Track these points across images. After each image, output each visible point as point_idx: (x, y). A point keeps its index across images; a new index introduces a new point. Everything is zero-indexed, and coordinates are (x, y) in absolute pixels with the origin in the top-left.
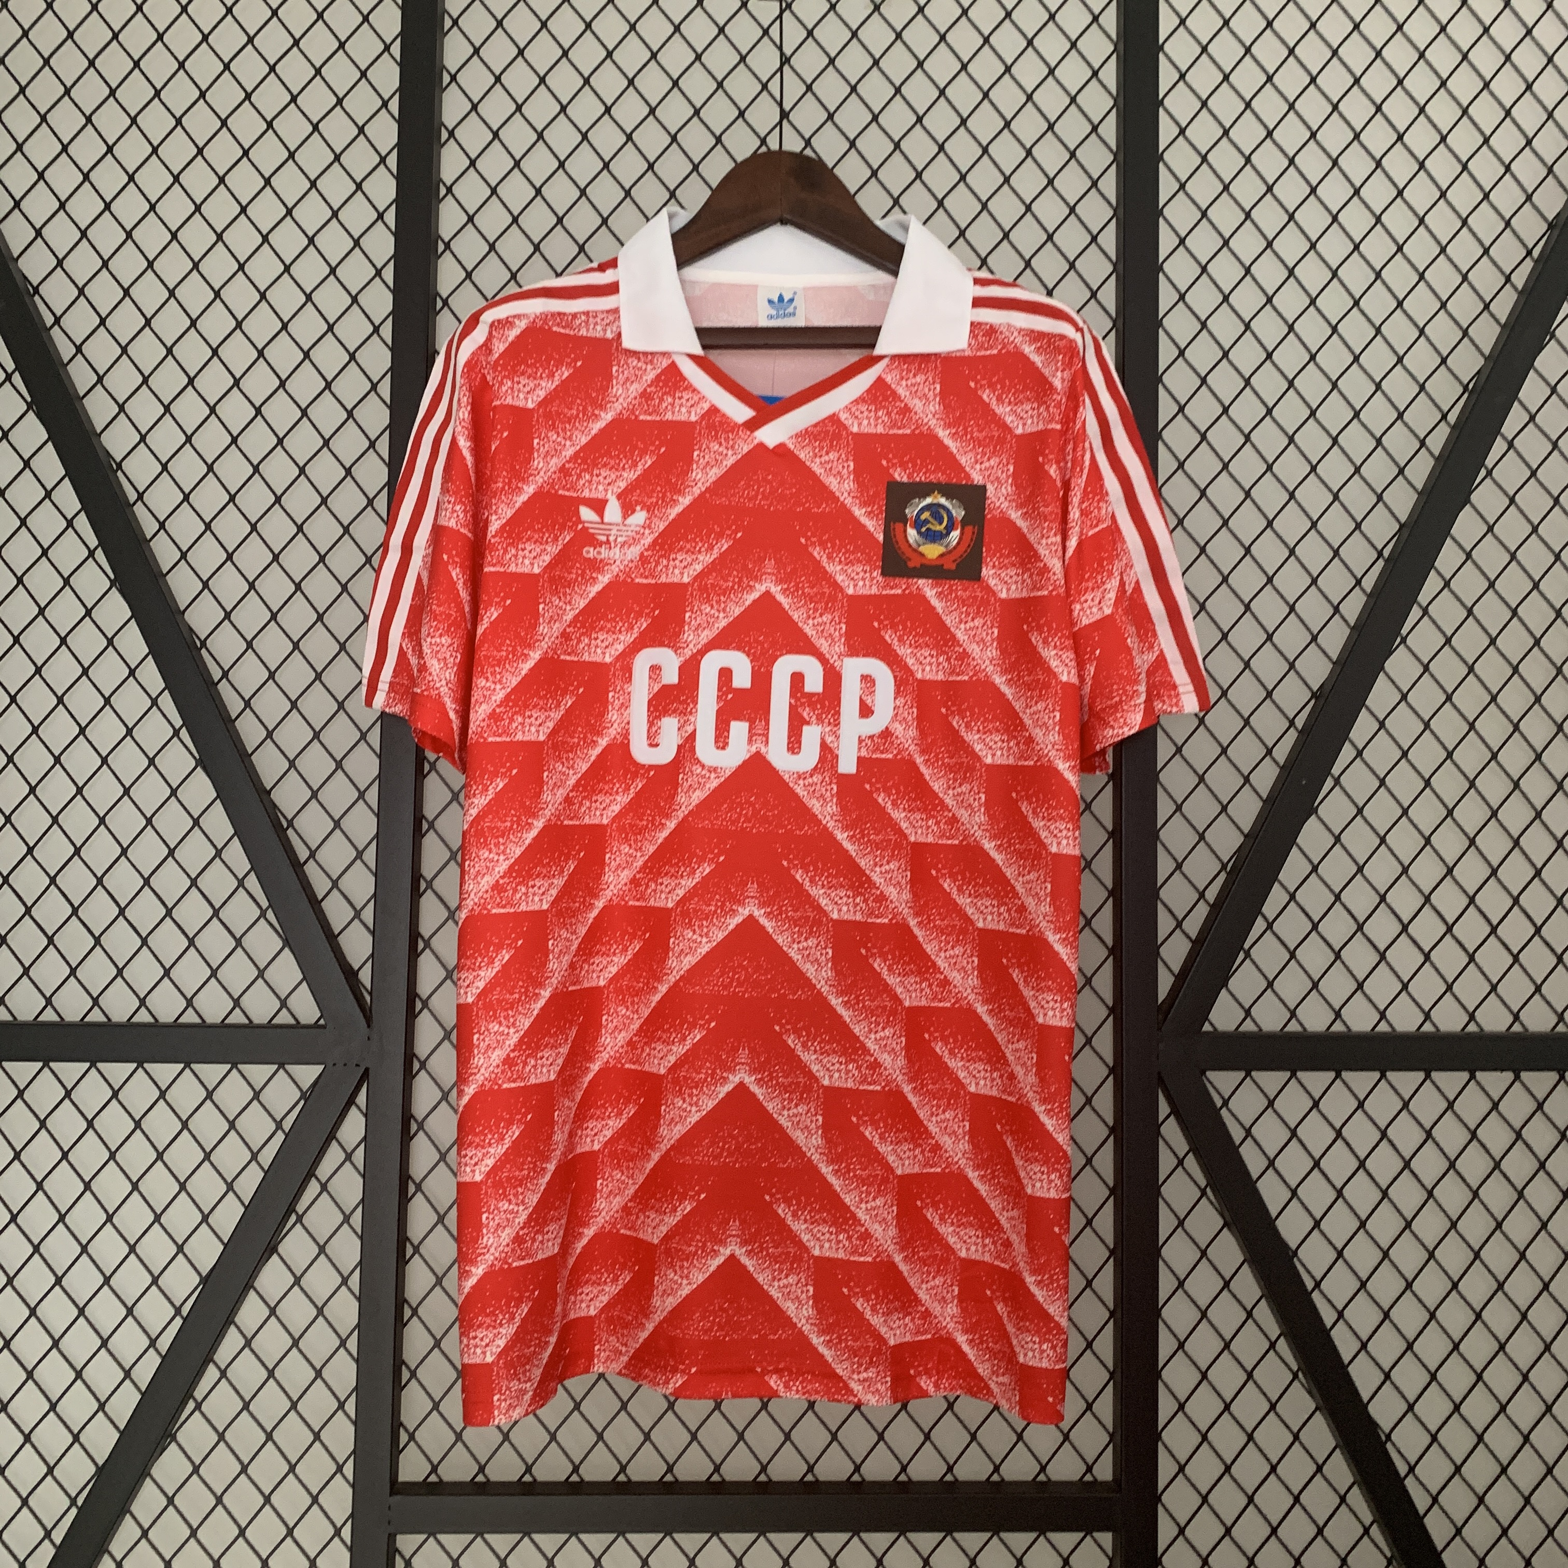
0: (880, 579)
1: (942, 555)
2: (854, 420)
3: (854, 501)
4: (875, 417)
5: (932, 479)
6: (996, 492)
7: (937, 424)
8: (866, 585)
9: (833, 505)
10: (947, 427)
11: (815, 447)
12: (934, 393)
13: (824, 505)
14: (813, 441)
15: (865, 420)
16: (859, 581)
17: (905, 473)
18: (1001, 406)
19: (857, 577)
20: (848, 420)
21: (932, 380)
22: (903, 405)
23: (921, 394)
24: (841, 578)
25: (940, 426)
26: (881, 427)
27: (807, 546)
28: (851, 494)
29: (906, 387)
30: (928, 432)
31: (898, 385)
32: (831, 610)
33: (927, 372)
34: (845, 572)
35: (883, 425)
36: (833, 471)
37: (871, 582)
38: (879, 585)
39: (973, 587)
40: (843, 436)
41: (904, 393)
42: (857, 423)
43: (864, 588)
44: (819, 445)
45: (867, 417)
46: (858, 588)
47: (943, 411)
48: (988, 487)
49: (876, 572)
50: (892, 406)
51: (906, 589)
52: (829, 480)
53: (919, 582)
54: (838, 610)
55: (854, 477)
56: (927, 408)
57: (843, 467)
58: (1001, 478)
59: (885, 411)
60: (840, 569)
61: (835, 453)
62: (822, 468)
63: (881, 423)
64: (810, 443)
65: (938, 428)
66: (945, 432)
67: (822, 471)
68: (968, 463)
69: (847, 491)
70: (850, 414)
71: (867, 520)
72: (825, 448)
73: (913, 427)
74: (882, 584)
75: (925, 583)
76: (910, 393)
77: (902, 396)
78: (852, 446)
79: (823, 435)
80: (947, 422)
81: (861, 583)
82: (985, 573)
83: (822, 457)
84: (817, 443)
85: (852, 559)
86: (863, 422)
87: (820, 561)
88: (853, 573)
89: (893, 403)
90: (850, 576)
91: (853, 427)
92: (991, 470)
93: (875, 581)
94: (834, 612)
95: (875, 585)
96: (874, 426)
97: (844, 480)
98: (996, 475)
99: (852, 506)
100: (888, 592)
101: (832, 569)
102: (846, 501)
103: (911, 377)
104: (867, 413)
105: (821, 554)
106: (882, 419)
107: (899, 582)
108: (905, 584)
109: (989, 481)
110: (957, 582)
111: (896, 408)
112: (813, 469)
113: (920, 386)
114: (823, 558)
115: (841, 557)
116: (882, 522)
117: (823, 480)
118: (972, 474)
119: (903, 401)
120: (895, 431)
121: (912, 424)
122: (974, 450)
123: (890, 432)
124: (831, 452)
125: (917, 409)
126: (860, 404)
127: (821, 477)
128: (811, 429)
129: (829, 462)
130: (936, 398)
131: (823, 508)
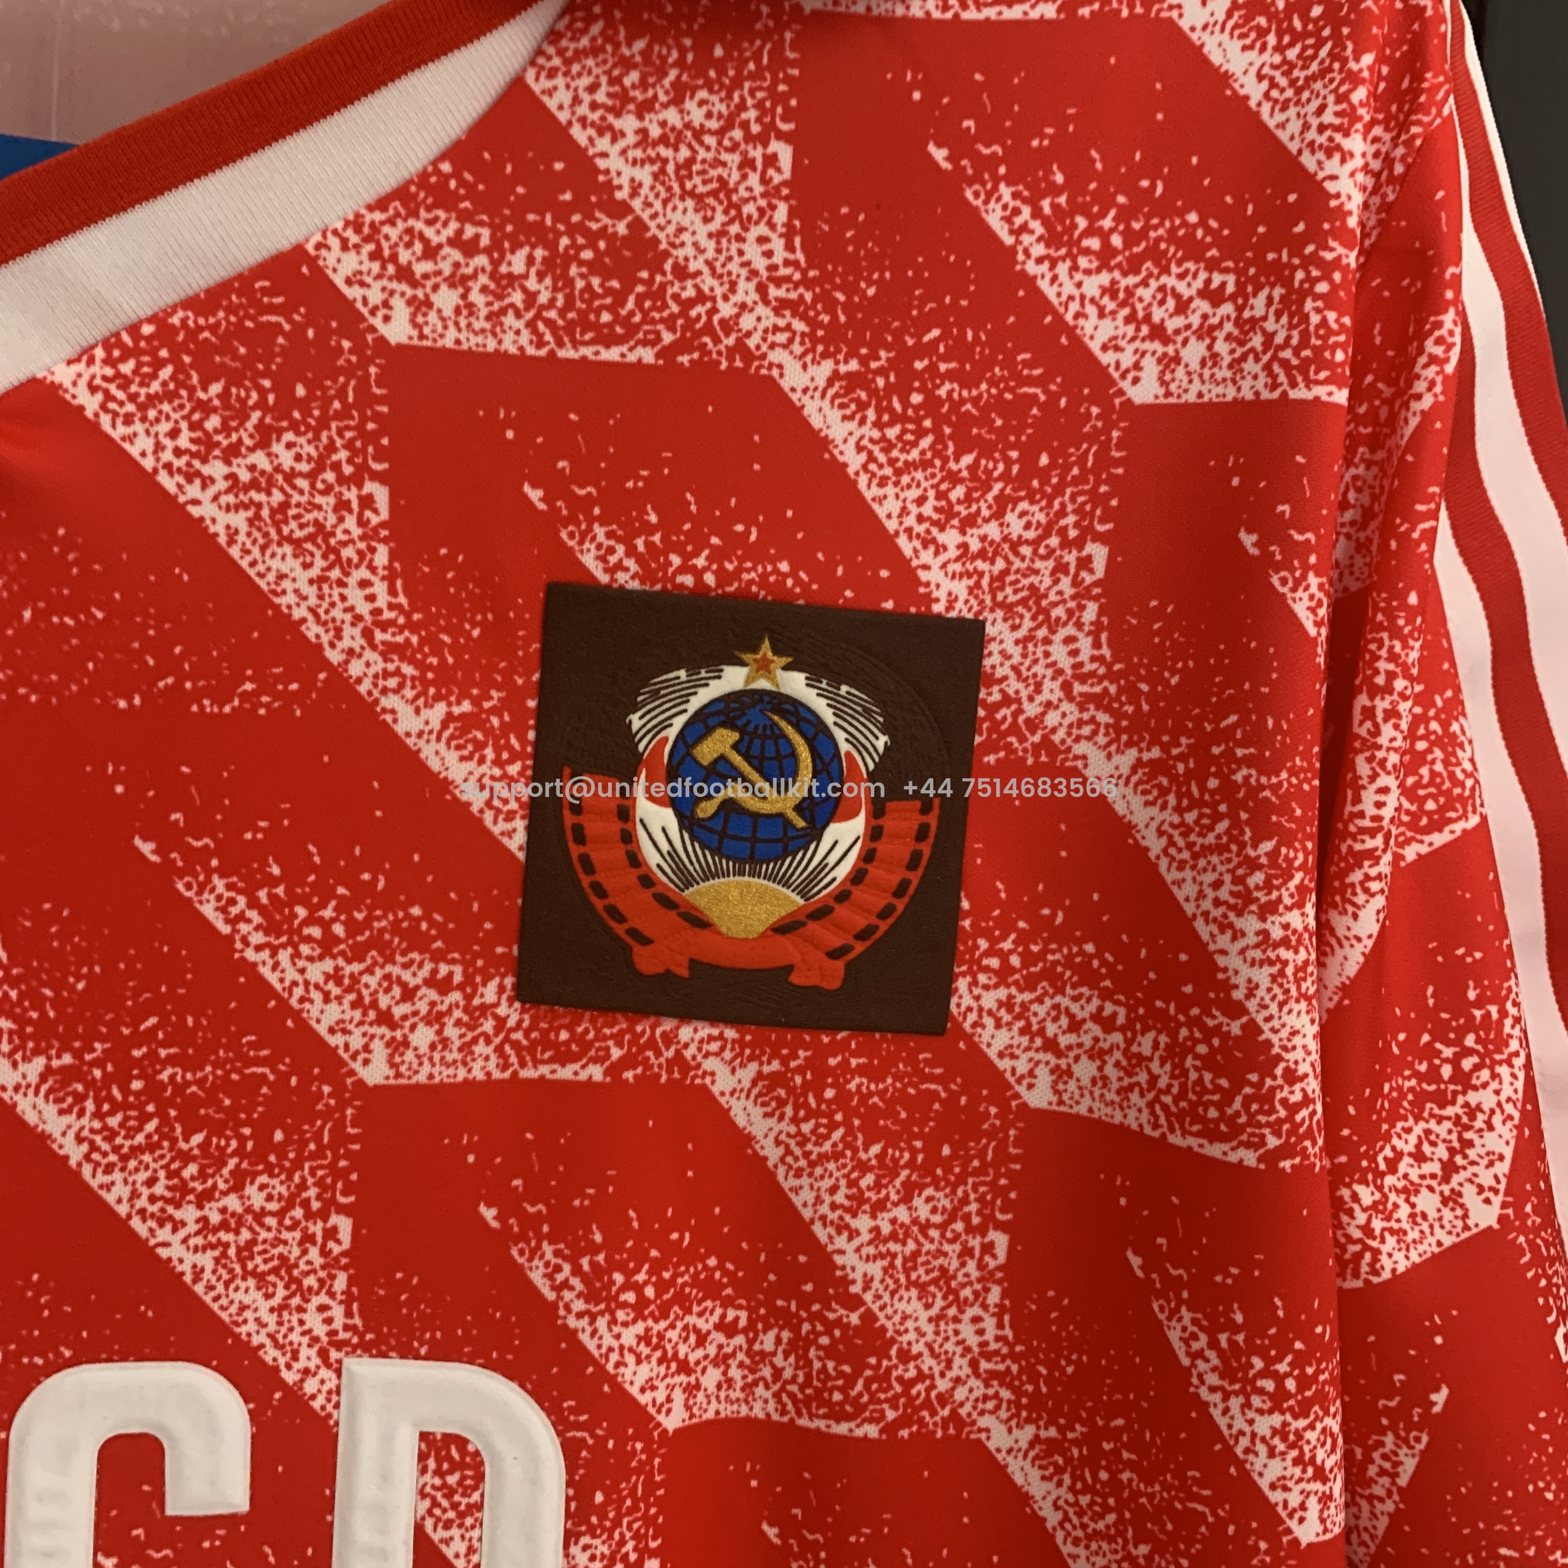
0: (511, 1013)
2: (394, 285)
3: (391, 667)
4: (494, 276)
5: (751, 582)
6: (1024, 656)
7: (776, 329)
8: (445, 1042)
9: (294, 686)
10: (820, 348)
11: (206, 408)
12: (764, 180)
13: (249, 686)
14: (195, 379)
15: (444, 288)
16: (413, 1028)
17: (631, 551)
18: (1063, 269)
19: (405, 1008)
20: (363, 284)
21: (758, 120)
22: (622, 228)
23: (705, 182)
24: (333, 1013)
25: (791, 341)
26: (520, 324)
27: (168, 871)
28: (379, 636)
29: (636, 146)
30: (739, 364)
31: (601, 132)
32: (282, 1156)
33: (737, 83)
34: (348, 990)
35: (530, 315)
36: (293, 525)
37: (471, 1028)
38: (507, 1039)
39: (912, 1060)
40: (341, 362)
41: (628, 172)
42: (409, 303)
43: (437, 1056)
44: (224, 396)
45: (453, 275)
46: (409, 1056)
47: (804, 272)
48: (990, 630)
49: (493, 985)
50: (572, 231)
51: (626, 1062)
52: (275, 564)
53: (685, 1033)
54: (319, 1154)
55: (392, 556)
56: (733, 252)
57: (342, 506)
58: (1053, 597)
59: (539, 253)
60: (328, 977)
61: (302, 440)
62: (237, 508)
63: (520, 305)
64: (180, 384)
65: (778, 350)
66: (812, 370)
67: (239, 520)
68: (910, 521)
69: (358, 618)
70: (373, 256)
71: (452, 757)
72: (256, 416)
73: (668, 338)
74: (518, 1036)
75: (711, 1039)
76: (655, 176)
77: (620, 187)
78: (385, 409)
79: (242, 350)
80: (821, 325)
81: (423, 1037)
82: (967, 1001)
83: (237, 454)
84: (216, 388)
85: (382, 931)
86: (434, 298)
87: (230, 939)
88: (387, 990)
89: (576, 218)
90: (374, 1004)
91: (387, 319)
92: (1006, 559)
93: (488, 1026)
94: (298, 1165)
95: (488, 1042)
96: (488, 318)
97: (347, 567)
98: (1026, 582)
99: (385, 691)
100: (544, 1070)
101: (291, 974)
102: (356, 668)
103: (663, 98)
104: (456, 255)
105: (234, 911)
106: (524, 290)
107: (598, 1031)
108: (620, 1045)
109: (996, 605)
110: (847, 1041)
111: (592, 238)
112: (195, 511)
113: (701, 143)
114: (244, 928)
115: (333, 920)
116: (524, 768)
117: (244, 563)
118: (926, 567)
119: (622, 210)
120: (587, 352)
121: (662, 320)
122: (938, 463)
123: (562, 354)
124: (280, 432)
125: (689, 251)
126: (423, 213)
127: (235, 552)
128: (184, 321)
129: (271, 483)
130: (773, 208)
131: (245, 696)
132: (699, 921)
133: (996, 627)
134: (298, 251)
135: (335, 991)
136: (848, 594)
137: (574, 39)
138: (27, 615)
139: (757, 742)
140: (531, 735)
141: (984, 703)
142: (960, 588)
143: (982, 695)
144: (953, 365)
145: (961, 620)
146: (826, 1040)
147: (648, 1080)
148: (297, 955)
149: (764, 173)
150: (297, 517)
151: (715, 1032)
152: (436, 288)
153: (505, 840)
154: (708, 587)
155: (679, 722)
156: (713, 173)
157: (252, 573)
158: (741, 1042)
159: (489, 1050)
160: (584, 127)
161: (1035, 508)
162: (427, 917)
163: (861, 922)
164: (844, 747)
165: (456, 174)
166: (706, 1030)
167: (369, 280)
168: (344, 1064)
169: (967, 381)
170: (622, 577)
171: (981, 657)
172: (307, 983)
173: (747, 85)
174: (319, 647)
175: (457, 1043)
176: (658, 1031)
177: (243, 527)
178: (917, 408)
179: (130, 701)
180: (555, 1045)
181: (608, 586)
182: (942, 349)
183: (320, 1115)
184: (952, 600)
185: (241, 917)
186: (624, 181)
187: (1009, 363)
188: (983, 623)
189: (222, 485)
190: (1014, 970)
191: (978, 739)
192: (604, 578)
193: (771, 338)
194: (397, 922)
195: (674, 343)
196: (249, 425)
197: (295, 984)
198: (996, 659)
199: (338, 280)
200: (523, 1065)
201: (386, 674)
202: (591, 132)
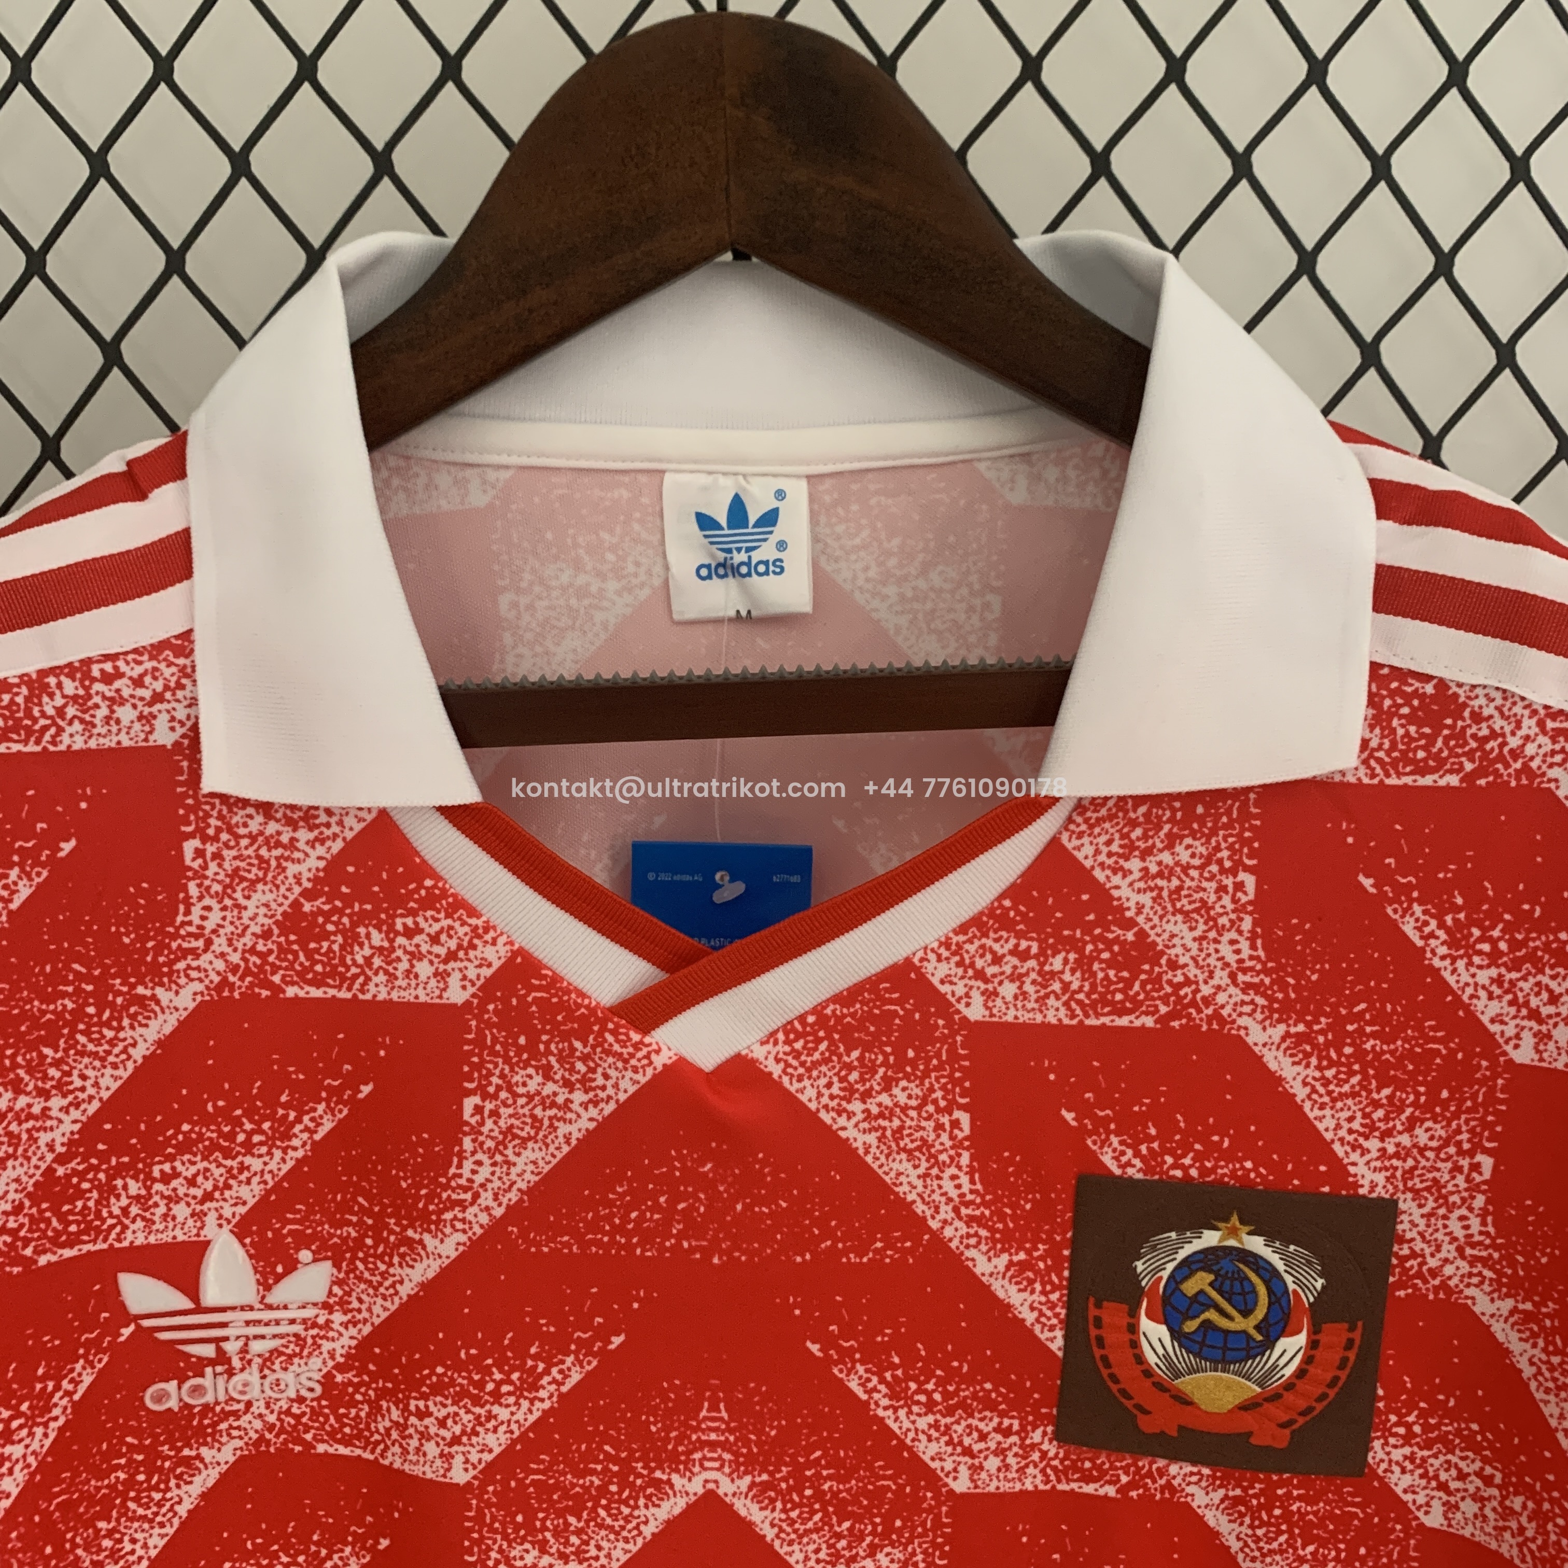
0: (1051, 1448)
1: (1248, 1406)
2: (972, 983)
3: (972, 1231)
4: (1040, 973)
5: (1225, 1175)
6: (1428, 1226)
7: (1243, 1003)
8: (1007, 1467)
9: (908, 1244)
10: (1276, 1016)
11: (850, 1068)
12: (1235, 901)
13: (879, 1245)
14: (842, 1049)
15: (1006, 982)
16: (986, 1458)
17: (1137, 1154)
18: (1461, 964)
19: (982, 1445)
20: (951, 983)
21: (1230, 858)
22: (1130, 936)
23: (1190, 903)
24: (933, 1448)
25: (1254, 1011)
26: (1058, 1004)
27: (828, 1362)
28: (964, 1211)
29: (1140, 880)
30: (1215, 1026)
31: (1115, 872)
32: (900, 1536)
33: (1214, 832)
34: (944, 1434)
35: (1065, 998)
36: (907, 1140)
37: (1024, 1458)
38: (1048, 1465)
39: (1338, 1492)
40: (937, 1034)
41: (1135, 898)
42: (983, 994)
43: (1001, 1475)
44: (861, 1059)
45: (1012, 974)
46: (984, 1475)
47: (1264, 964)
48: (1402, 1206)
49: (1039, 1432)
50: (1094, 940)
51: (1131, 1485)
52: (895, 1166)
53: (1174, 1469)
54: (924, 1534)
55: (972, 1158)
56: (1211, 951)
57: (939, 1127)
58: (1450, 1187)
59: (1072, 956)
60: (930, 1426)
61: (912, 1085)
62: (870, 1131)
63: (1059, 991)
64: (832, 1053)
65: (1245, 1018)
66: (1270, 1031)
67: (872, 1138)
68: (1342, 1133)
69: (950, 1200)
70: (958, 965)
71: (1013, 1289)
72: (881, 1071)
73: (1163, 1009)
74: (1056, 1463)
75: (1192, 1474)
76: (1154, 900)
77: (1129, 909)
78: (967, 1063)
79: (872, 1029)
80: (1276, 1000)
81: (993, 1463)
82: (1381, 1455)
83: (870, 1096)
84: (855, 1054)
85: (966, 1398)
86: (1000, 989)
87: (867, 1403)
88: (969, 1435)
89: (1097, 931)
90: (960, 1443)
91: (968, 1005)
92: (1415, 1159)
93: (1036, 1456)
94: (910, 1541)
95: (1036, 1466)
96: (1037, 1001)
97: (942, 1166)
98: (1430, 1176)
99: (968, 1247)
100: (1074, 1486)
101: (906, 1424)
102: (948, 1232)
103: (1160, 845)
104: (1015, 961)
105: (870, 1385)
106: (1062, 981)
107: (1111, 1463)
108: (1127, 1473)
109: (1407, 1189)
110: (1291, 1479)
111: (1109, 944)
112: (843, 1134)
113: (1187, 875)
114: (876, 1396)
115: (934, 1391)
116: (1062, 1296)
117: (875, 1166)
118: (1354, 1164)
119: (1131, 923)
120: (1106, 1020)
121: (1160, 998)
122: (1364, 1094)
123: (1088, 1022)
124: (897, 1080)
125: (1179, 950)
126: (992, 935)
127: (869, 1159)
128: (834, 1011)
129: (892, 1114)
130: (1241, 920)
131: (876, 1251)
132: (1183, 1400)
133: (1406, 1203)
134: (908, 961)
135: (935, 1434)
136: (1296, 1182)
137: (1095, 811)
138: (739, 1207)
139: (1228, 1282)
140: (1066, 1273)
141: (1397, 1255)
142: (1380, 1178)
143: (1396, 1248)
144: (1376, 1028)
145: (1380, 1199)
146: (1275, 1478)
147: (1147, 1498)
148: (910, 1412)
149: (1234, 896)
150: (910, 1135)
151: (1195, 1470)
152: (1001, 983)
153: (1049, 1344)
154: (1193, 1178)
155: (1170, 1267)
156: (1196, 896)
157: (880, 1172)
158: (1214, 1478)
159: (1036, 1472)
160: (1103, 869)
161: (1438, 1126)
162: (996, 1389)
163: (1303, 1404)
164: (1291, 1286)
165: (1014, 907)
166: (1189, 1468)
167: (955, 980)
168: (940, 1479)
169: (1387, 1039)
170: (1130, 1171)
171: (1395, 1223)
172: (916, 1430)
173: (1221, 833)
174: (924, 1219)
175: (1015, 1467)
176: (1154, 1467)
177: (875, 1143)
178: (1348, 1057)
179: (803, 1256)
180: (1082, 1470)
181: (1120, 1177)
182: (1368, 1017)
183: (925, 1511)
184: (1373, 1186)
185: (875, 1390)
186: (1132, 904)
187: (1420, 1028)
188: (1396, 1202)
189: (860, 1116)
190: (1416, 1435)
191: (1391, 1279)
192: (1118, 1172)
193: (1239, 1009)
194: (975, 1393)
195: (1168, 1013)
196: (878, 1077)
197: (909, 1430)
198: (1406, 1226)
199: (935, 981)
200: (1059, 1481)
201: (969, 1236)
202: (1108, 872)
